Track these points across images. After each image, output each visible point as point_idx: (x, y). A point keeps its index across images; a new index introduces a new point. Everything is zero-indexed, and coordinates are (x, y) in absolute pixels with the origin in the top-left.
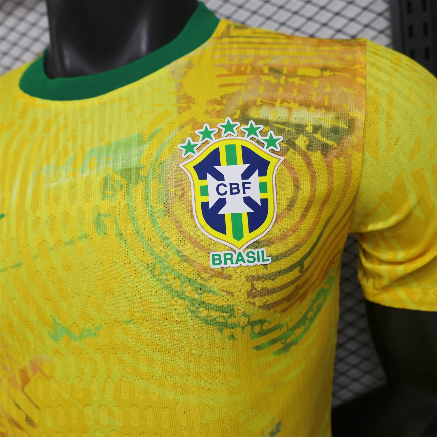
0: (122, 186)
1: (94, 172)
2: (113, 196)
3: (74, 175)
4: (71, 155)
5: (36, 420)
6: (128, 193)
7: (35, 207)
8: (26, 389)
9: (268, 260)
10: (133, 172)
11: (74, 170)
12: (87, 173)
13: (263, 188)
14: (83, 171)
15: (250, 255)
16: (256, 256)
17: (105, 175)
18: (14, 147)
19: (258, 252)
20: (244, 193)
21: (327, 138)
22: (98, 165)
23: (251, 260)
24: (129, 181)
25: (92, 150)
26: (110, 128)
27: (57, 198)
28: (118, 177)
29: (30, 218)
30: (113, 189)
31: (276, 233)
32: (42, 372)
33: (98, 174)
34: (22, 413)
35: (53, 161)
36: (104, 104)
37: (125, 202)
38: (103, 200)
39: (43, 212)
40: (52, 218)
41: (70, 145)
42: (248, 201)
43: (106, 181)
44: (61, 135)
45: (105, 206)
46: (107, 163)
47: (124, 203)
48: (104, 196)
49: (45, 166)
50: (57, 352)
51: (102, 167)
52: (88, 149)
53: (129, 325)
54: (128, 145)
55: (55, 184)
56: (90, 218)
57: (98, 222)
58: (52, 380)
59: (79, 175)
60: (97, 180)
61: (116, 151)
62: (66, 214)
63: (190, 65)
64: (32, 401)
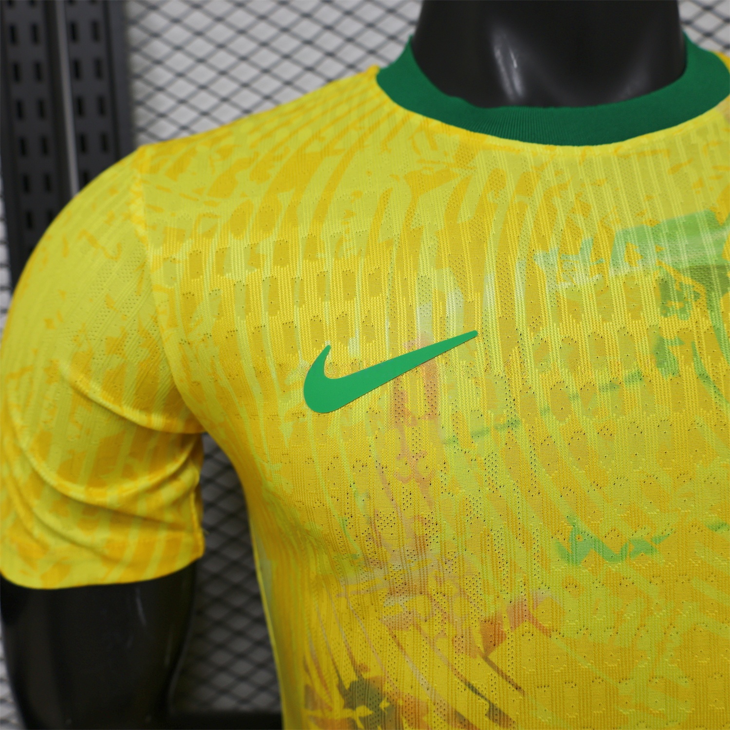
0: (697, 296)
1: (638, 269)
2: (683, 310)
3: (601, 271)
4: (586, 236)
5: (512, 713)
6: (711, 307)
7: (535, 323)
8: (493, 657)
10: (715, 273)
11: (599, 262)
12: (625, 270)
14: (616, 265)
17: (662, 276)
18: (466, 214)
22: (644, 257)
24: (710, 288)
25: (626, 232)
26: (649, 198)
27: (576, 311)
28: (687, 280)
29: (529, 341)
30: (681, 298)
32: (535, 622)
33: (646, 273)
34: (482, 701)
35: (553, 245)
36: (626, 157)
37: (707, 322)
38: (666, 315)
39: (553, 333)
40: (569, 341)
41: (580, 219)
43: (664, 286)
44: (557, 201)
45: (671, 326)
46: (660, 254)
47: (706, 324)
48: (665, 311)
49: (539, 253)
50: (571, 585)
51: (653, 261)
52: (617, 229)
53: (719, 531)
54: (692, 227)
55: (567, 284)
56: (644, 347)
57: (660, 351)
58: (554, 635)
59: (611, 272)
60: (648, 285)
61: (671, 237)
62: (598, 341)
64: (506, 678)
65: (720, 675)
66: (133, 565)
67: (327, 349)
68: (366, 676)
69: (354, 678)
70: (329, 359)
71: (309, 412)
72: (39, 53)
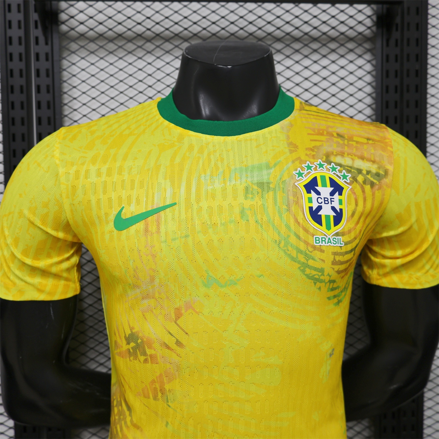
0: (258, 193)
1: (238, 182)
2: (252, 198)
3: (225, 183)
4: (221, 170)
5: (184, 342)
6: (262, 197)
7: (198, 201)
8: (178, 322)
9: (342, 244)
10: (266, 185)
11: (224, 179)
12: (233, 182)
13: (340, 202)
14: (230, 181)
15: (334, 239)
16: (337, 240)
17: (246, 185)
18: (178, 160)
19: (338, 238)
20: (331, 204)
21: (374, 179)
22: (241, 178)
23: (335, 242)
24: (263, 190)
25: (236, 169)
26: (246, 157)
27: (213, 197)
28: (255, 187)
29: (195, 207)
30: (252, 194)
31: (346, 230)
32: (194, 310)
33: (241, 184)
34: (174, 338)
35: (208, 173)
36: (240, 141)
37: (261, 202)
38: (246, 200)
39: (204, 204)
40: (210, 207)
41: (219, 163)
42: (333, 208)
43: (247, 189)
44: (212, 157)
45: (247, 203)
46: (247, 177)
47: (260, 203)
48: (246, 198)
49: (203, 175)
50: (207, 296)
51: (244, 180)
52: (233, 167)
53: (260, 278)
54: (260, 168)
55: (211, 187)
56: (237, 210)
57: (242, 212)
58: (200, 314)
59: (228, 183)
60: (241, 188)
61: (252, 171)
62: (220, 207)
63: (291, 125)
64: (183, 330)
65: (259, 330)
66: (49, 293)
67: (123, 207)
68: (134, 331)
69: (130, 332)
70: (123, 211)
71: (115, 231)
72: (22, 81)
